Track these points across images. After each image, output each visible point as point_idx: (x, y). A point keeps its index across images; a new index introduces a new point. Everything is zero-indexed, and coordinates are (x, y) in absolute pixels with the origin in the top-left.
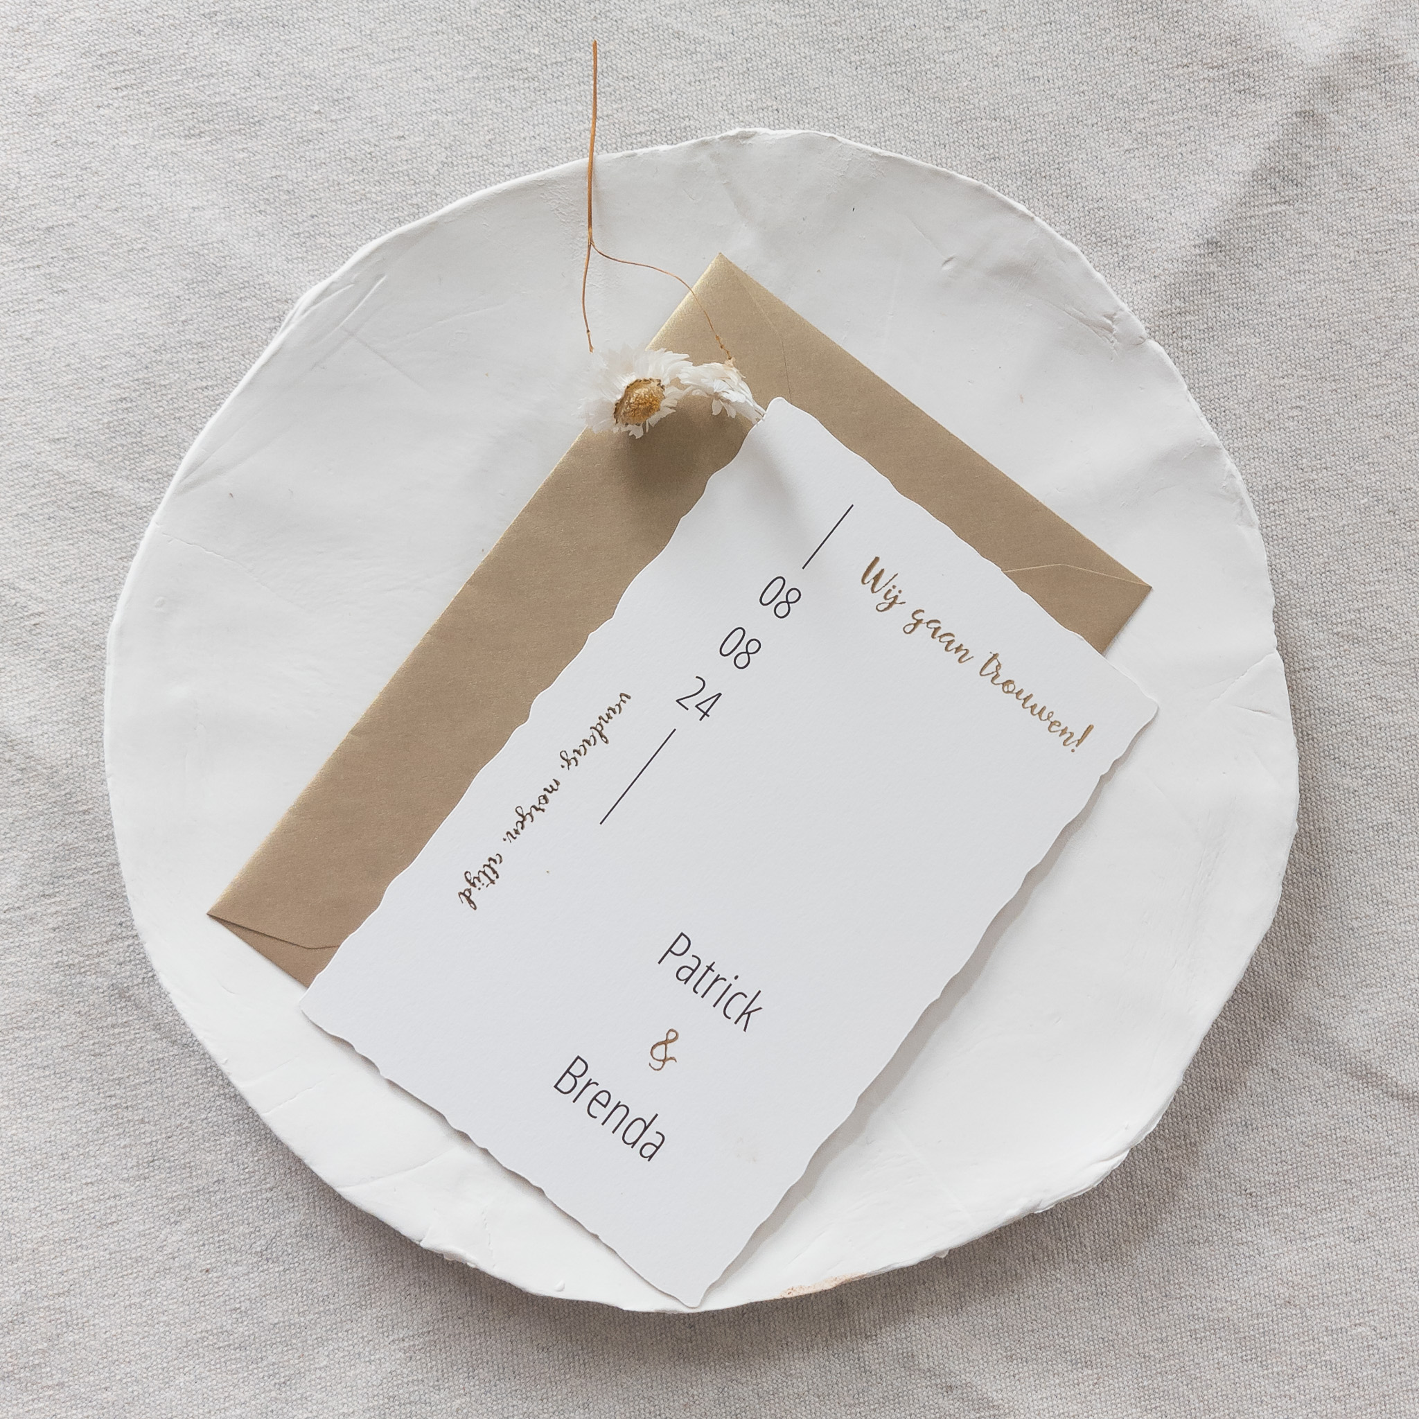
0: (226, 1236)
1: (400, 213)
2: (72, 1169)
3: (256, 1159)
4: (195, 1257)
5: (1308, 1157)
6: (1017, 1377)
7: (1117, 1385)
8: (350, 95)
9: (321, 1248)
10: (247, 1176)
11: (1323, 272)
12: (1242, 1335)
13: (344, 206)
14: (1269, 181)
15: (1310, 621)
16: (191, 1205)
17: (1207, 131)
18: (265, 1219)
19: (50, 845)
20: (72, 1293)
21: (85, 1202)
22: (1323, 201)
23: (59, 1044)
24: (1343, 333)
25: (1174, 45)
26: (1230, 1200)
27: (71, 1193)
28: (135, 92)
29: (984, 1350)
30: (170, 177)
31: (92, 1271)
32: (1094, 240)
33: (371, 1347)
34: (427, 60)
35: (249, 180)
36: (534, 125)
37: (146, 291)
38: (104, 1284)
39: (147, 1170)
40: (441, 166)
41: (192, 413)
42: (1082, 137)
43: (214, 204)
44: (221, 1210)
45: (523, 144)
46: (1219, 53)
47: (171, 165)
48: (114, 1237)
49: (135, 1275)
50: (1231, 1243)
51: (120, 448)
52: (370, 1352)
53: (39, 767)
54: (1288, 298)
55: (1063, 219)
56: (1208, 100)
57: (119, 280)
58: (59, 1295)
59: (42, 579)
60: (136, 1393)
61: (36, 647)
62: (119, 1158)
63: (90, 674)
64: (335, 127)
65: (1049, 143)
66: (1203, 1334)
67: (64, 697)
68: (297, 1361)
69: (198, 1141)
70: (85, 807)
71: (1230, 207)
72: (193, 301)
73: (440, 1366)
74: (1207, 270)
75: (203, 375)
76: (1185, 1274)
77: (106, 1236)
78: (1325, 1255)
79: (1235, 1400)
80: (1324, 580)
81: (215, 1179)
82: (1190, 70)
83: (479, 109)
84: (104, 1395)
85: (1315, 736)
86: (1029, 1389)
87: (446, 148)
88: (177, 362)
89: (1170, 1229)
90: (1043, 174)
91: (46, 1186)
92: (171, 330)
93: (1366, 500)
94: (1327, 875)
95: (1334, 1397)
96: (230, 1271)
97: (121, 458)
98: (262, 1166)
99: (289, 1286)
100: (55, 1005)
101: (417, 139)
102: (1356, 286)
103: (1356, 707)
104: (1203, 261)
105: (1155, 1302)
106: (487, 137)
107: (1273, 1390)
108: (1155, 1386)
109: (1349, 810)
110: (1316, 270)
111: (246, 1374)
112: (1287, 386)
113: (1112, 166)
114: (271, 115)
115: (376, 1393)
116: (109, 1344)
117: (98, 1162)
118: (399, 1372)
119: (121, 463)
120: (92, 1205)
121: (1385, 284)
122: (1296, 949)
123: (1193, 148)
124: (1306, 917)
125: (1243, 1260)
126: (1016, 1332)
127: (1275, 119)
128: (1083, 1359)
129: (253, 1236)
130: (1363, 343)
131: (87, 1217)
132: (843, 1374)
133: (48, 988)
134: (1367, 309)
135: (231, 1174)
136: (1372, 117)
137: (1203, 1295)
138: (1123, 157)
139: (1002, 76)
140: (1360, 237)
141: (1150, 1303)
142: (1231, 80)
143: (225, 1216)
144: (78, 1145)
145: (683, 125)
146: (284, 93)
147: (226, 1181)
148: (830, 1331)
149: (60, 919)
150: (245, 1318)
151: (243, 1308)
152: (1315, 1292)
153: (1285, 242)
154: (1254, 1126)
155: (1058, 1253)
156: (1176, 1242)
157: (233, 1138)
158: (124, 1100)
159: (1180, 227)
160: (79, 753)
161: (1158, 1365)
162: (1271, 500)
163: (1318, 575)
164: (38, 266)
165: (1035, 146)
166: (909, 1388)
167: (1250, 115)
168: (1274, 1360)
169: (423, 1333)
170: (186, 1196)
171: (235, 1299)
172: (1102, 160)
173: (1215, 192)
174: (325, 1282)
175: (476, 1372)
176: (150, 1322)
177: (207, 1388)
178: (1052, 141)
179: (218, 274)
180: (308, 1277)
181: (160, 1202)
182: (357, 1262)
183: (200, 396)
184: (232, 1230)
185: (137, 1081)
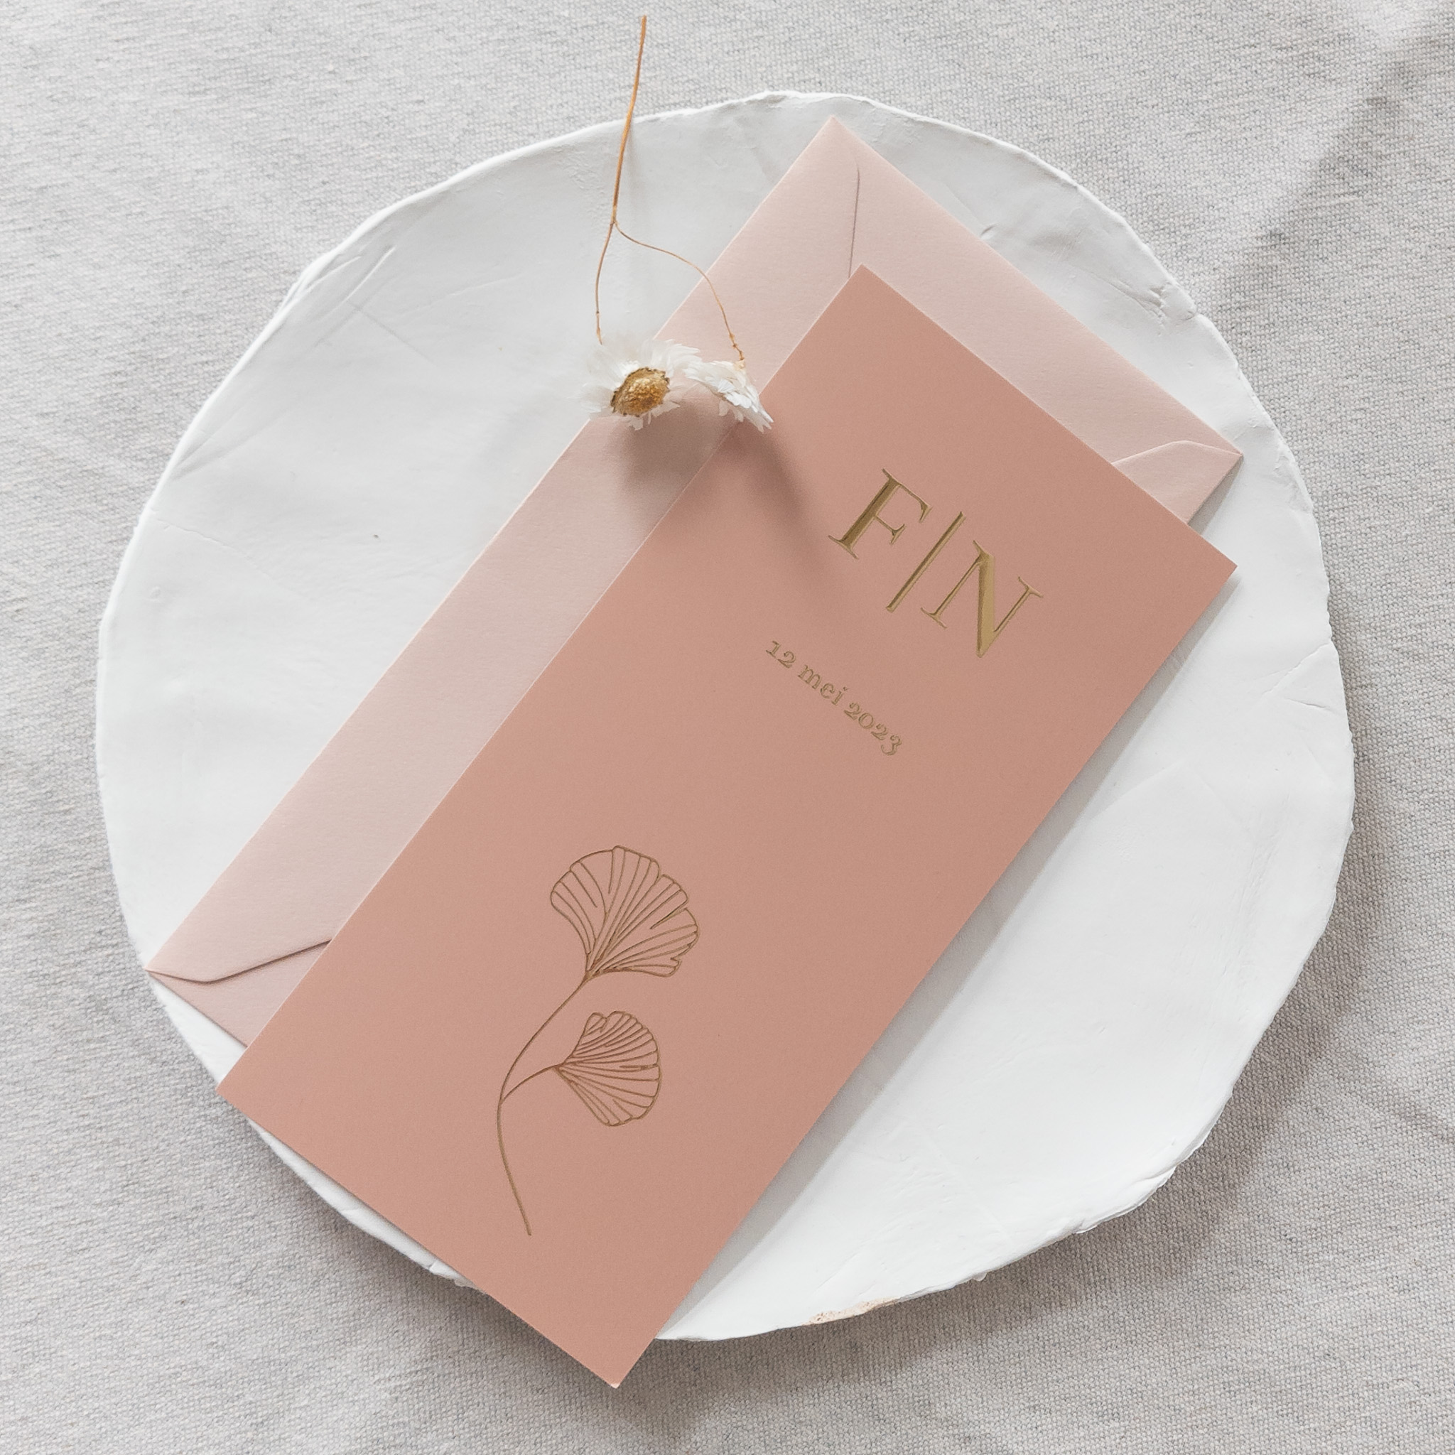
0: (204, 1266)
1: (418, 183)
2: (42, 1191)
3: (237, 1185)
4: (170, 1288)
8: (367, 54)
9: (304, 1281)
10: (227, 1202)
11: (1392, 267)
13: (358, 173)
14: (1337, 171)
16: (167, 1232)
17: (1273, 115)
18: (245, 1248)
19: (27, 847)
20: (40, 1321)
21: (56, 1226)
22: (1395, 193)
23: (31, 1059)
25: (1241, 23)
26: (1269, 1246)
27: (41, 1216)
28: (137, 45)
30: (172, 137)
32: (1152, 228)
33: (355, 1386)
34: (450, 19)
35: (257, 142)
36: (562, 93)
37: (144, 258)
38: (74, 1313)
39: (121, 1195)
40: (461, 133)
41: (191, 389)
42: (1141, 118)
43: (218, 167)
44: (199, 1237)
45: (549, 112)
46: (1289, 33)
47: (173, 124)
48: (85, 1264)
49: (106, 1305)
51: (113, 425)
52: (354, 1391)
53: (19, 763)
54: (1355, 294)
55: (1119, 205)
56: (1275, 83)
57: (116, 246)
58: (26, 1323)
59: (27, 562)
60: (103, 1430)
61: (18, 634)
62: (91, 1181)
63: (75, 665)
64: (349, 88)
67: (46, 688)
68: (275, 1400)
69: (175, 1165)
70: (67, 807)
71: (1295, 197)
72: (195, 270)
74: (1270, 263)
75: (203, 349)
76: (1220, 1323)
77: (76, 1263)
78: (1368, 1306)
80: (1384, 592)
81: (193, 1205)
82: (1258, 50)
83: (503, 74)
84: (70, 1432)
85: (1371, 756)
86: (1051, 1442)
87: (468, 114)
88: (176, 335)
89: (1205, 1275)
90: (1100, 157)
91: (14, 1208)
92: (171, 301)
93: (1431, 509)
94: (1379, 904)
96: (207, 1303)
97: (113, 436)
99: (269, 1320)
100: (28, 1017)
101: (437, 104)
102: (1426, 283)
103: (1414, 728)
104: (1265, 254)
105: (1187, 1352)
106: (512, 104)
109: (1405, 836)
110: (1385, 265)
111: (221, 1413)
112: (1351, 387)
113: (1173, 151)
114: (282, 74)
115: (359, 1435)
116: (77, 1377)
117: (69, 1185)
118: (383, 1413)
119: (114, 441)
120: (62, 1230)
122: (1345, 982)
123: (1259, 134)
127: (1345, 105)
129: (232, 1266)
130: (1432, 343)
131: (56, 1242)
133: (21, 998)
134: (1438, 307)
135: (211, 1201)
136: (1448, 105)
138: (1184, 141)
139: (1059, 53)
140: (1432, 231)
142: (1301, 62)
143: (203, 1245)
144: (48, 1167)
146: (297, 50)
147: (205, 1208)
149: (35, 925)
150: (221, 1354)
151: (220, 1343)
153: (1353, 235)
158: (98, 1120)
159: (1242, 217)
160: (61, 749)
162: (1331, 507)
164: (30, 229)
165: (1091, 127)
166: (925, 1438)
167: (1319, 100)
169: (411, 1373)
170: (161, 1223)
171: (212, 1333)
172: (1161, 143)
173: (1281, 181)
174: (307, 1317)
175: (466, 1414)
176: (120, 1355)
177: (179, 1427)
178: (1109, 122)
179: (222, 242)
180: (290, 1310)
181: (134, 1229)
182: (342, 1296)
183: (200, 371)
184: (210, 1260)
185: (113, 1100)
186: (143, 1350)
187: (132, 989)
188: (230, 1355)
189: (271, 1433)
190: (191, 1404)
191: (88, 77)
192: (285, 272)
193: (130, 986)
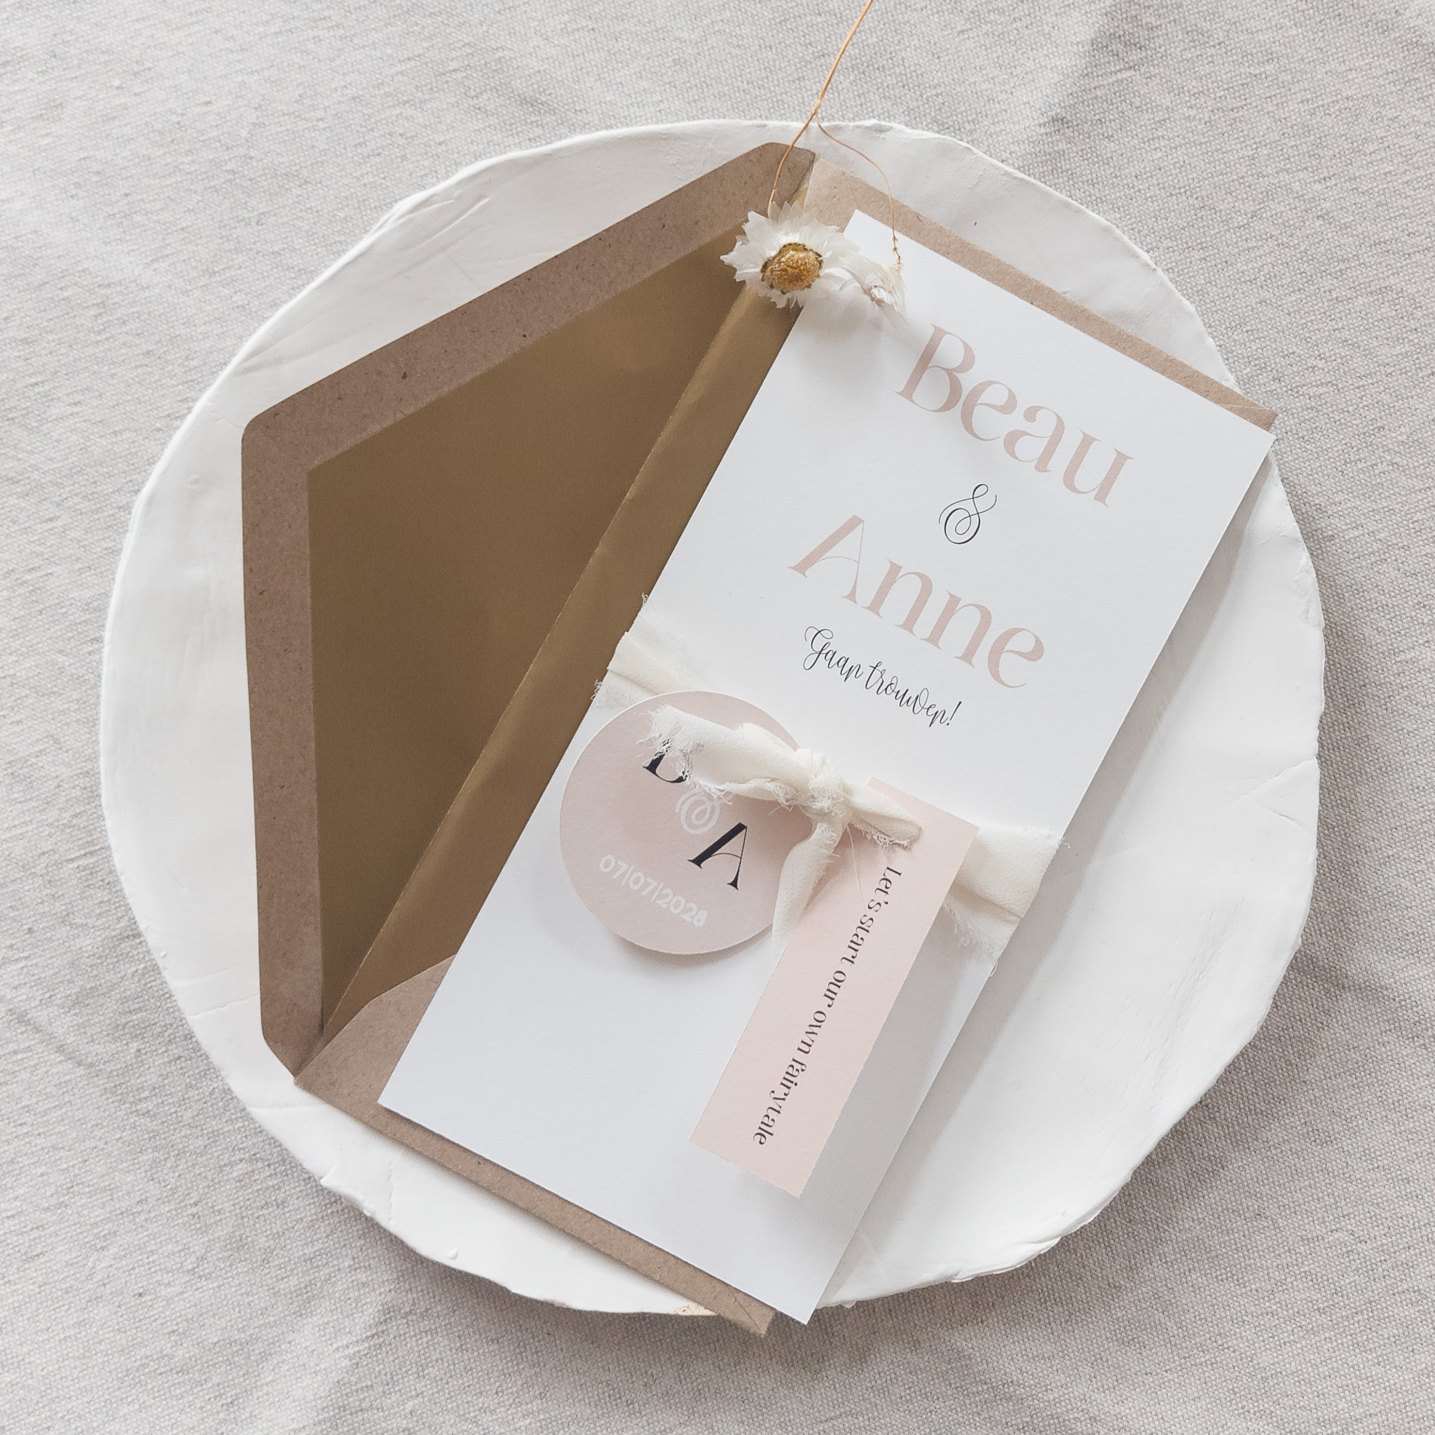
0: (155, 1257)
3: (177, 1174)
4: (126, 1282)
8: (151, 65)
9: (254, 1260)
10: (170, 1193)
11: (1178, 136)
13: (157, 181)
14: (1110, 48)
16: (116, 1228)
18: (192, 1236)
21: (8, 1236)
22: (1170, 62)
24: (1206, 199)
31: (23, 1307)
33: (317, 1356)
38: (36, 1319)
39: (67, 1197)
42: (912, 22)
44: (147, 1230)
48: (42, 1269)
49: (66, 1307)
52: (315, 1360)
54: (1145, 168)
55: (901, 110)
62: (37, 1187)
64: (139, 101)
65: (879, 33)
68: (242, 1379)
69: (114, 1162)
71: (1072, 80)
73: (389, 1367)
74: (1056, 149)
77: (33, 1269)
78: (1293, 1162)
81: (138, 1199)
90: (876, 66)
96: (163, 1293)
99: (225, 1302)
102: (1214, 148)
104: (1050, 140)
110: (1171, 135)
111: (191, 1398)
113: (947, 50)
115: (325, 1404)
116: (48, 1381)
117: (16, 1194)
118: (346, 1380)
120: (15, 1238)
121: (1244, 142)
123: (1029, 22)
129: (182, 1254)
130: (1227, 206)
131: (11, 1251)
134: (1229, 170)
135: (153, 1193)
138: (957, 39)
140: (1213, 96)
143: (152, 1237)
147: (149, 1200)
150: (184, 1340)
151: (181, 1330)
153: (1135, 110)
157: (151, 1156)
158: (35, 1127)
159: (1022, 107)
170: (110, 1219)
171: (172, 1321)
174: (261, 1294)
175: (426, 1372)
176: (87, 1354)
177: (152, 1416)
180: (244, 1290)
181: (84, 1229)
182: (292, 1270)
183: (31, 393)
184: (160, 1251)
185: (47, 1107)
187: (50, 997)
188: (192, 1341)
189: (242, 1411)
190: (162, 1392)
193: (47, 995)
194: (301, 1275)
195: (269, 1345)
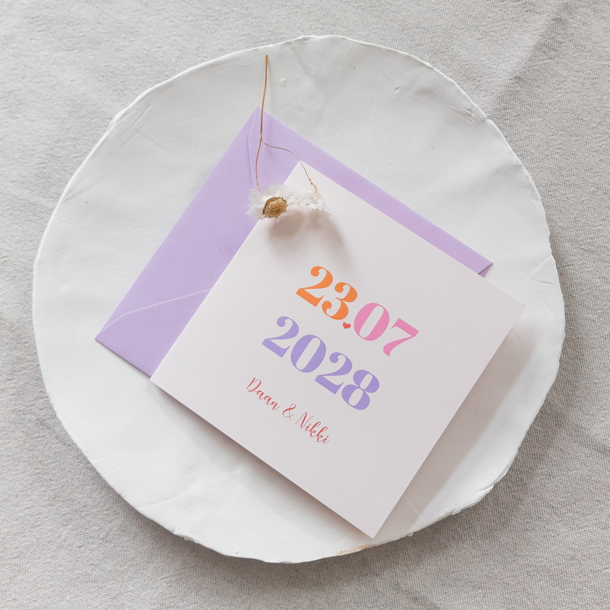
0: (88, 531)
1: (160, 79)
2: (20, 501)
3: (101, 496)
4: (74, 541)
5: (579, 490)
6: (447, 594)
7: (494, 597)
8: (138, 30)
9: (130, 536)
10: (97, 504)
11: (569, 88)
12: (551, 573)
13: (136, 77)
14: (542, 50)
15: (570, 244)
16: (72, 517)
17: (513, 29)
18: (105, 523)
19: (11, 357)
20: (20, 557)
21: (26, 516)
22: (567, 57)
23: (15, 446)
24: (579, 115)
26: (543, 510)
27: (20, 512)
28: (47, 33)
29: (431, 581)
30: (61, 68)
31: (29, 547)
32: (464, 79)
33: (152, 581)
34: (171, 14)
35: (95, 67)
36: (217, 40)
37: (51, 116)
38: (35, 553)
39: (53, 502)
40: (177, 58)
41: (71, 168)
42: (458, 34)
43: (80, 79)
44: (85, 519)
45: (212, 48)
47: (62, 63)
48: (39, 532)
49: (48, 549)
50: (544, 530)
51: (41, 184)
52: (152, 583)
53: (6, 323)
54: (553, 100)
55: (450, 70)
56: (513, 16)
57: (40, 112)
58: (15, 558)
59: (8, 241)
60: (48, 603)
61: (5, 271)
62: (40, 496)
63: (28, 282)
64: (131, 44)
65: (443, 38)
66: (533, 573)
67: (17, 292)
68: (120, 588)
69: (75, 488)
70: (26, 340)
71: (525, 62)
72: (71, 120)
73: (183, 590)
74: (516, 90)
75: (76, 151)
76: (524, 545)
77: (35, 531)
78: (589, 536)
79: (550, 604)
80: (575, 225)
81: (83, 505)
82: (505, 3)
83: (193, 34)
84: (34, 604)
85: (574, 295)
86: (453, 599)
87: (179, 51)
88: (65, 146)
89: (516, 524)
90: (441, 51)
91: (9, 509)
92: (62, 133)
93: (593, 189)
94: (582, 359)
95: (596, 603)
96: (90, 547)
97: (41, 188)
98: (103, 499)
99: (116, 553)
100: (13, 428)
101: (167, 48)
102: (584, 94)
103: (592, 282)
104: (513, 86)
105: (510, 558)
106: (197, 46)
107: (567, 600)
108: (512, 597)
109: (592, 329)
110: (566, 88)
111: (97, 594)
112: (554, 139)
113: (471, 46)
114: (104, 40)
115: (155, 602)
116: (37, 580)
117: (32, 498)
118: (165, 592)
119: (41, 191)
120: (29, 518)
121: (597, 93)
122: (569, 393)
123: (508, 37)
124: (573, 379)
125: (551, 538)
126: (446, 572)
127: (543, 22)
128: (477, 585)
129: (100, 531)
130: (588, 119)
131: (27, 523)
132: (367, 593)
133: (10, 420)
134: (590, 104)
135: (90, 503)
136: (588, 20)
137: (532, 555)
138: (476, 42)
139: (421, 10)
140: (585, 72)
141: (508, 559)
142: (523, 6)
144: (23, 491)
145: (281, 37)
146: (110, 30)
147: (88, 506)
148: (360, 572)
149: (15, 390)
150: (96, 568)
151: (96, 564)
152: (585, 553)
153: (551, 76)
154: (553, 475)
155: (464, 535)
156: (519, 530)
157: (90, 487)
158: (43, 470)
159: (503, 71)
160: (23, 317)
161: (512, 588)
162: (549, 190)
163: (572, 223)
164: (6, 108)
165: (437, 39)
166: (397, 599)
167: (532, 21)
168: (567, 585)
169: (176, 575)
170: (70, 513)
171: (92, 559)
172: (467, 43)
173: (518, 55)
174: (132, 552)
175: (200, 593)
176: (54, 570)
177: (80, 600)
178: (444, 37)
179: (82, 108)
180: (124, 549)
181: (59, 516)
182: (146, 542)
183: (75, 160)
184: (90, 529)
185: (48, 462)
186: (64, 568)
188: (100, 568)
190: (85, 590)
191: (28, 47)
192: (108, 118)
194: (149, 545)
195: (133, 574)
